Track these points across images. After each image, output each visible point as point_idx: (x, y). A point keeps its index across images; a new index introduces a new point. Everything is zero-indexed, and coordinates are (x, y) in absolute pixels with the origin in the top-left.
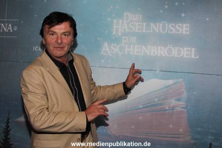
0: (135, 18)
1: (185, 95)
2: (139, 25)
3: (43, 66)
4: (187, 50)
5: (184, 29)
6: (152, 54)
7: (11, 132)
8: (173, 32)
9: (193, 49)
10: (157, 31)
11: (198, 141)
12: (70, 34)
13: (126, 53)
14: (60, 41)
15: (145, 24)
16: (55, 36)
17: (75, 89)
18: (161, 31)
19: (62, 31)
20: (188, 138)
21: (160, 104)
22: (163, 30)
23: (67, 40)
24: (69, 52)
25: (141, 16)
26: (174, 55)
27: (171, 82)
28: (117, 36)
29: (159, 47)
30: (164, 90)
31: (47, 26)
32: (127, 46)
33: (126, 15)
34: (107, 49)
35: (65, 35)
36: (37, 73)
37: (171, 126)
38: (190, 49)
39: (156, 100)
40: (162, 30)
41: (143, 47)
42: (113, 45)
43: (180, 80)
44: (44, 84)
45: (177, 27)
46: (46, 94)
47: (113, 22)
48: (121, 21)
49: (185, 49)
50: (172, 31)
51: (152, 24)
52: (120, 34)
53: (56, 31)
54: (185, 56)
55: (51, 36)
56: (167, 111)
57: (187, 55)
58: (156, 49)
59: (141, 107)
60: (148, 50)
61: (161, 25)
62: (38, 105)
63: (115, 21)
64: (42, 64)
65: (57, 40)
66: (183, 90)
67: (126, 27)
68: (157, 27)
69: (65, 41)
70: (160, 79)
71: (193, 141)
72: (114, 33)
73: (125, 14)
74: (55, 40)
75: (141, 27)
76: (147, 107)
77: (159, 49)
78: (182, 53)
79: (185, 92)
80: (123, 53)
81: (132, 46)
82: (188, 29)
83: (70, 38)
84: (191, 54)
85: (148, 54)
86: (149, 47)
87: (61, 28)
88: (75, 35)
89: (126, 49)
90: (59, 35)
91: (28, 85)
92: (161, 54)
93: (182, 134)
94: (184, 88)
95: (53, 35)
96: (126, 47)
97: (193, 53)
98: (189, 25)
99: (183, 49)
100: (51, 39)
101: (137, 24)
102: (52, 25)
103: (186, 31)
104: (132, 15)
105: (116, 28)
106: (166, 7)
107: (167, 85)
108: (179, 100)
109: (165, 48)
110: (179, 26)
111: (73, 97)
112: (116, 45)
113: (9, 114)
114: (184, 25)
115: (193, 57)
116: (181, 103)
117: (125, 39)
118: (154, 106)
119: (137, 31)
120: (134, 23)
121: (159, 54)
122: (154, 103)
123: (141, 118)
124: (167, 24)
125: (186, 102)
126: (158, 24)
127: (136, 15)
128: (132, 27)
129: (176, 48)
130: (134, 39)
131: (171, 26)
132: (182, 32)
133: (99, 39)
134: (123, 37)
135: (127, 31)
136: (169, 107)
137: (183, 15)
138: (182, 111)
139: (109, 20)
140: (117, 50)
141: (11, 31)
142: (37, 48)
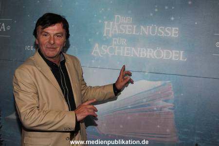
0: (126, 20)
1: (172, 96)
2: (130, 28)
3: (35, 66)
4: (176, 53)
5: (173, 32)
6: (141, 56)
8: (163, 35)
9: (182, 52)
10: (147, 33)
11: (184, 142)
12: (63, 35)
13: (116, 54)
14: (52, 42)
15: (135, 26)
16: (48, 37)
17: (66, 89)
18: (151, 34)
19: (55, 32)
20: (175, 138)
21: (149, 105)
22: (153, 32)
23: (60, 41)
24: (61, 52)
25: (131, 18)
26: (163, 57)
27: (159, 83)
28: (108, 38)
29: (149, 50)
30: (153, 91)
31: (40, 27)
32: (117, 47)
34: (98, 50)
35: (58, 36)
36: (28, 72)
37: (158, 126)
38: (178, 51)
41: (133, 49)
42: (103, 46)
43: (168, 81)
44: (36, 84)
46: (37, 93)
47: (104, 24)
48: (111, 23)
49: (174, 51)
50: (161, 33)
51: (142, 27)
52: (110, 35)
53: (49, 32)
54: (173, 59)
55: (44, 37)
56: (155, 112)
57: (176, 57)
58: (145, 51)
59: (129, 107)
60: (137, 52)
61: (151, 27)
62: (29, 103)
63: (106, 22)
65: (50, 41)
66: (170, 91)
67: (117, 30)
68: (147, 30)
69: (57, 42)
71: (179, 142)
72: (105, 35)
73: (116, 16)
74: (47, 40)
76: (135, 107)
78: (171, 55)
79: (173, 94)
80: (113, 54)
81: (122, 48)
82: (177, 32)
83: (63, 39)
84: (179, 57)
85: (138, 56)
86: (139, 49)
87: (54, 29)
88: (68, 36)
89: (117, 51)
90: (52, 36)
91: (20, 84)
92: (150, 56)
93: (169, 134)
94: (172, 89)
95: (46, 35)
96: (116, 49)
97: (181, 56)
98: (177, 28)
99: (172, 52)
100: (44, 39)
101: (127, 26)
102: (45, 26)
104: (122, 18)
105: (107, 30)
106: (156, 10)
107: (156, 86)
108: (166, 101)
109: (154, 51)
110: (168, 29)
111: (63, 96)
112: (106, 46)
114: (174, 28)
115: (181, 59)
116: (169, 104)
117: (115, 40)
118: (142, 106)
119: (127, 33)
120: (125, 26)
121: (148, 56)
122: (142, 104)
123: (129, 118)
124: (156, 27)
125: (174, 103)
126: (148, 27)
127: (127, 18)
128: (123, 29)
129: (165, 51)
130: (124, 41)
131: (161, 29)
132: (171, 35)
133: (90, 40)
134: (114, 39)
135: (118, 32)
136: (157, 108)
137: (172, 19)
138: (169, 112)
139: (100, 21)
140: (108, 51)
141: (4, 30)
142: (29, 48)
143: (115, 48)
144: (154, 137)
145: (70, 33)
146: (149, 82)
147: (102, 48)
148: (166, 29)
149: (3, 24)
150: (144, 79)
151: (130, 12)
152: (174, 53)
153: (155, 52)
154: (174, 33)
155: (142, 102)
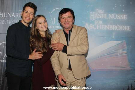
0: (101, 11)
1: (126, 48)
4: (126, 27)
6: (110, 29)
9: (129, 27)
10: (112, 18)
13: (98, 29)
14: (66, 21)
15: (106, 15)
18: (114, 18)
20: (129, 67)
21: (115, 53)
25: (104, 11)
26: (120, 29)
27: (119, 42)
32: (97, 25)
34: (88, 27)
35: (69, 18)
39: (113, 51)
41: (106, 26)
42: (90, 25)
43: (123, 41)
45: (121, 16)
47: (90, 13)
48: (94, 13)
49: (125, 26)
50: (119, 18)
51: (109, 15)
52: (94, 19)
53: (64, 16)
54: (125, 30)
56: (119, 56)
58: (112, 26)
59: (106, 54)
60: (108, 27)
61: (114, 15)
63: (91, 13)
67: (97, 16)
68: (112, 16)
70: (115, 41)
72: (91, 19)
73: (96, 9)
74: (64, 20)
75: (104, 16)
76: (109, 54)
78: (124, 28)
79: (126, 46)
80: (96, 29)
81: (100, 25)
82: (126, 17)
84: (128, 29)
85: (109, 29)
86: (109, 25)
87: (67, 15)
88: (74, 17)
89: (98, 27)
90: (66, 18)
92: (114, 29)
94: (126, 44)
98: (126, 15)
101: (102, 14)
103: (125, 18)
104: (99, 10)
105: (92, 16)
106: (116, 6)
108: (123, 50)
110: (122, 16)
112: (92, 25)
114: (124, 15)
115: (129, 30)
116: (125, 51)
119: (102, 18)
123: (106, 60)
124: (116, 15)
125: (127, 51)
128: (100, 16)
129: (121, 26)
130: (101, 22)
133: (83, 22)
134: (96, 21)
135: (97, 18)
136: (119, 54)
137: (124, 11)
138: (125, 55)
139: (88, 12)
140: (93, 27)
144: (118, 68)
145: (75, 16)
146: (115, 42)
150: (112, 40)
151: (103, 7)
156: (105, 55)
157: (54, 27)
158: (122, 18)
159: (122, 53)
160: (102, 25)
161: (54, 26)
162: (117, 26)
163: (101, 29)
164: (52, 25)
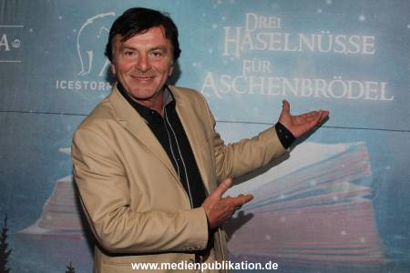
0: (267, 22)
1: (369, 173)
2: (276, 38)
3: (114, 119)
4: (373, 86)
5: (365, 45)
6: (303, 95)
7: (11, 256)
8: (344, 50)
9: (383, 84)
10: (312, 48)
11: (396, 260)
12: (165, 51)
13: (251, 92)
14: (144, 67)
15: (287, 35)
16: (135, 56)
17: (180, 162)
18: (320, 49)
19: (150, 46)
20: (378, 255)
21: (321, 191)
22: (325, 46)
23: (160, 63)
24: (165, 86)
25: (279, 21)
26: (346, 95)
27: (341, 147)
28: (232, 59)
29: (317, 81)
30: (328, 163)
32: (252, 77)
33: (250, 16)
34: (213, 86)
35: (156, 54)
37: (343, 233)
38: (376, 83)
39: (313, 183)
40: (323, 47)
41: (286, 80)
42: (223, 76)
43: (359, 143)
46: (126, 175)
47: (224, 31)
48: (238, 29)
49: (368, 83)
50: (341, 48)
51: (301, 35)
52: (238, 55)
53: (137, 46)
54: (368, 98)
56: (336, 205)
57: (372, 95)
58: (310, 83)
59: (283, 197)
60: (294, 86)
61: (319, 36)
63: (227, 29)
64: (112, 115)
65: (139, 64)
66: (364, 162)
67: (250, 40)
68: (312, 42)
69: (156, 65)
71: (387, 261)
72: (226, 54)
73: (248, 15)
74: (134, 63)
75: (279, 42)
76: (295, 197)
77: (317, 84)
78: (362, 90)
79: (369, 166)
80: (245, 92)
81: (263, 79)
82: (372, 45)
83: (167, 59)
84: (379, 93)
85: (296, 94)
86: (297, 80)
87: (147, 40)
90: (143, 54)
92: (320, 92)
93: (365, 248)
94: (367, 158)
96: (251, 81)
97: (383, 91)
98: (373, 37)
99: (365, 84)
100: (127, 62)
101: (272, 34)
103: (369, 49)
104: (261, 18)
105: (229, 43)
107: (335, 153)
108: (356, 182)
109: (328, 83)
110: (354, 40)
111: (178, 178)
112: (229, 77)
113: (6, 220)
114: (365, 38)
115: (383, 98)
116: (362, 188)
117: (248, 65)
118: (309, 194)
119: (272, 49)
120: (266, 34)
121: (317, 93)
122: (308, 190)
123: (283, 219)
124: (331, 36)
125: (372, 186)
126: (313, 35)
127: (270, 18)
128: (262, 41)
129: (350, 82)
130: (266, 66)
131: (340, 39)
132: (361, 50)
133: (194, 65)
134: (245, 62)
135: (252, 48)
136: (339, 196)
137: (362, 18)
138: (365, 203)
139: (215, 26)
140: (233, 85)
141: (7, 49)
142: (64, 85)
143: (248, 79)
146: (321, 145)
147: (222, 79)
148: (350, 40)
149: (4, 37)
151: (275, 6)
152: (368, 87)
153: (330, 85)
154: (368, 47)
155: (309, 187)
156: (281, 201)
157: (89, 85)
158: (354, 49)
159: (352, 194)
160: (270, 78)
161: (86, 83)
162: (332, 83)
163: (266, 91)
164: (82, 78)
